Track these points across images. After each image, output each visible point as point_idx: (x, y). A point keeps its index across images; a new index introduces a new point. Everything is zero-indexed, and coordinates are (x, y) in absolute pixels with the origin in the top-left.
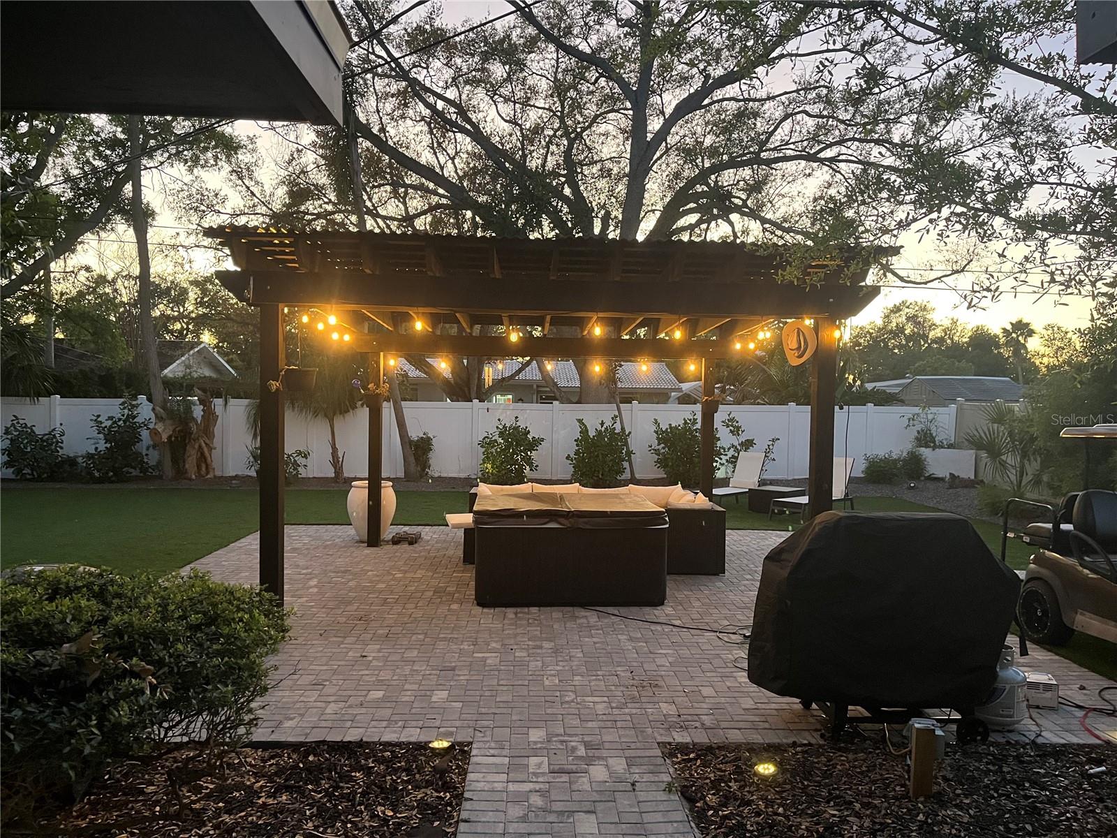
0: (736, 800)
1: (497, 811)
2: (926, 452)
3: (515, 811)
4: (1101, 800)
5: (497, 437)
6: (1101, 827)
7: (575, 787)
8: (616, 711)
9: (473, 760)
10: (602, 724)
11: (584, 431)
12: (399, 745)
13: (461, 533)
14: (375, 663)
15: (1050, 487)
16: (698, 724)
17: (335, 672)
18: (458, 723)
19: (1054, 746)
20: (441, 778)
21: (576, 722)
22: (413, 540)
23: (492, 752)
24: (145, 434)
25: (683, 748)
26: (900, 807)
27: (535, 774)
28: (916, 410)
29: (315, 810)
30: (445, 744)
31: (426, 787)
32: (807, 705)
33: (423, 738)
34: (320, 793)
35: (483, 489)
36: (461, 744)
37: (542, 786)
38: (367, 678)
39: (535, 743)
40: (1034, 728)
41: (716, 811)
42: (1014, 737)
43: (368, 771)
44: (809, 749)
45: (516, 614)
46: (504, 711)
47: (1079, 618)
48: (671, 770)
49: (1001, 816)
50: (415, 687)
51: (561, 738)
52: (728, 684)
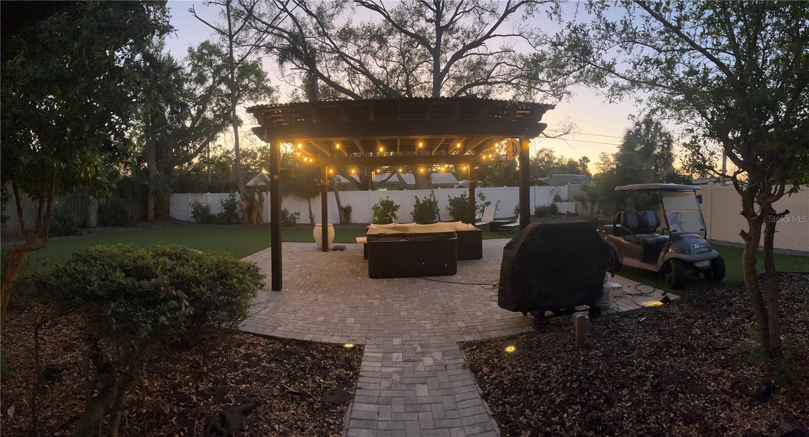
0: (497, 368)
1: (376, 383)
2: (558, 204)
3: (385, 384)
4: (647, 332)
5: (379, 205)
6: (651, 344)
7: (416, 369)
8: (436, 327)
9: (365, 354)
10: (429, 334)
11: (418, 201)
12: (329, 344)
13: (363, 246)
14: (321, 303)
15: (604, 213)
16: (475, 330)
17: (303, 306)
18: (359, 335)
19: (625, 312)
20: (348, 364)
21: (416, 334)
22: (342, 249)
23: (375, 350)
24: (238, 206)
25: (470, 344)
26: (572, 355)
27: (396, 363)
28: (553, 187)
29: (286, 374)
30: (351, 346)
31: (341, 368)
32: (525, 314)
33: (341, 342)
34: (290, 365)
35: (373, 226)
36: (358, 345)
37: (399, 369)
38: (317, 310)
39: (396, 345)
40: (616, 306)
41: (488, 376)
42: (610, 312)
43: (313, 357)
44: (529, 335)
45: (388, 281)
46: (381, 329)
47: (624, 260)
48: (465, 356)
49: (613, 349)
50: (339, 316)
51: (409, 343)
52: (488, 308)
